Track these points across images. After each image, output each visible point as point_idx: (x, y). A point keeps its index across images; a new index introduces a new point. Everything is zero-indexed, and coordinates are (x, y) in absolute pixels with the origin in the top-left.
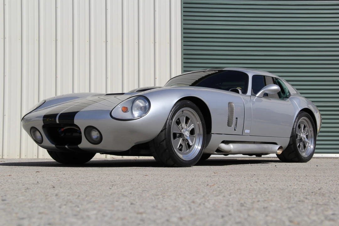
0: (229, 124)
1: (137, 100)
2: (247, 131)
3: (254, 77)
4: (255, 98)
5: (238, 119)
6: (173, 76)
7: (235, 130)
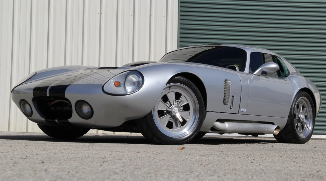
0: (225, 103)
1: (131, 74)
2: (243, 110)
3: (253, 54)
4: (253, 75)
5: (234, 97)
6: (168, 51)
7: (231, 108)
